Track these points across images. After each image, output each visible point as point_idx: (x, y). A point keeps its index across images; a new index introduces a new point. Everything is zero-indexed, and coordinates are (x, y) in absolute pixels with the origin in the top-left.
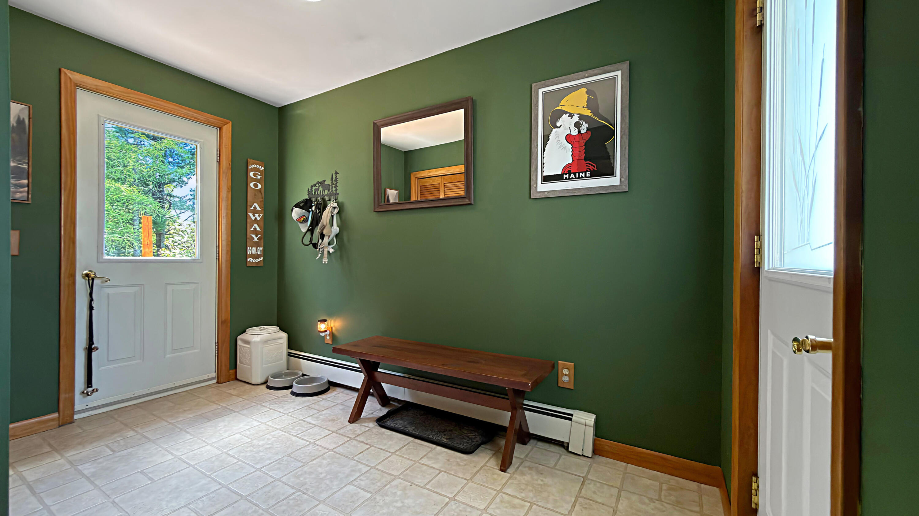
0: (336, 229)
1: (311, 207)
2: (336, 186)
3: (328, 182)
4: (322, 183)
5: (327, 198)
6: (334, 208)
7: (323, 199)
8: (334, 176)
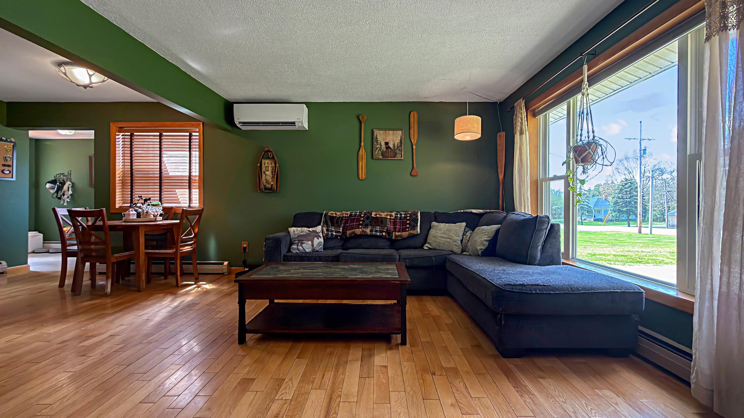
0: (70, 192)
1: (57, 183)
2: (70, 176)
3: (66, 174)
4: (63, 174)
5: (65, 180)
6: (70, 184)
7: (63, 180)
8: (69, 172)
